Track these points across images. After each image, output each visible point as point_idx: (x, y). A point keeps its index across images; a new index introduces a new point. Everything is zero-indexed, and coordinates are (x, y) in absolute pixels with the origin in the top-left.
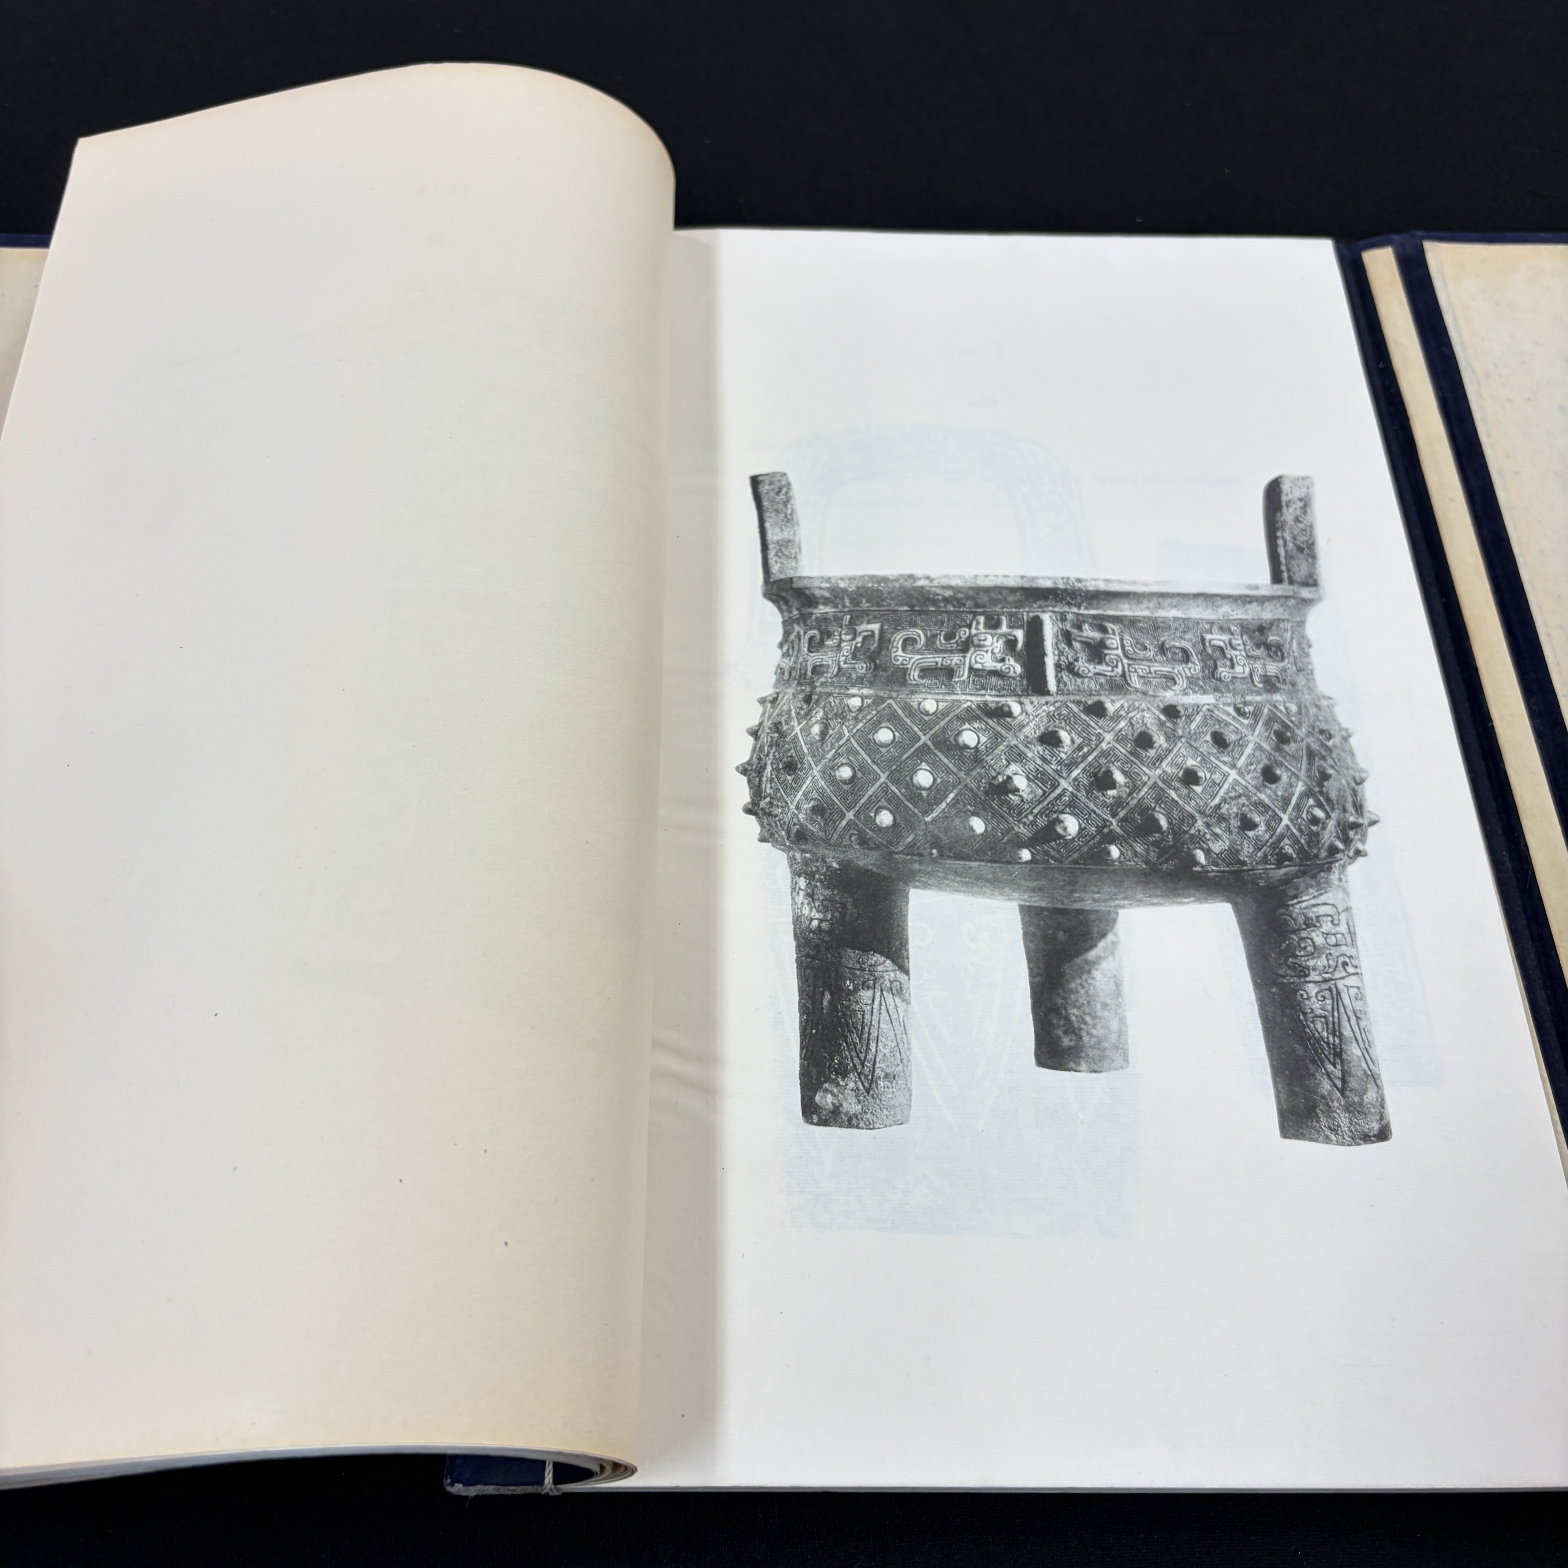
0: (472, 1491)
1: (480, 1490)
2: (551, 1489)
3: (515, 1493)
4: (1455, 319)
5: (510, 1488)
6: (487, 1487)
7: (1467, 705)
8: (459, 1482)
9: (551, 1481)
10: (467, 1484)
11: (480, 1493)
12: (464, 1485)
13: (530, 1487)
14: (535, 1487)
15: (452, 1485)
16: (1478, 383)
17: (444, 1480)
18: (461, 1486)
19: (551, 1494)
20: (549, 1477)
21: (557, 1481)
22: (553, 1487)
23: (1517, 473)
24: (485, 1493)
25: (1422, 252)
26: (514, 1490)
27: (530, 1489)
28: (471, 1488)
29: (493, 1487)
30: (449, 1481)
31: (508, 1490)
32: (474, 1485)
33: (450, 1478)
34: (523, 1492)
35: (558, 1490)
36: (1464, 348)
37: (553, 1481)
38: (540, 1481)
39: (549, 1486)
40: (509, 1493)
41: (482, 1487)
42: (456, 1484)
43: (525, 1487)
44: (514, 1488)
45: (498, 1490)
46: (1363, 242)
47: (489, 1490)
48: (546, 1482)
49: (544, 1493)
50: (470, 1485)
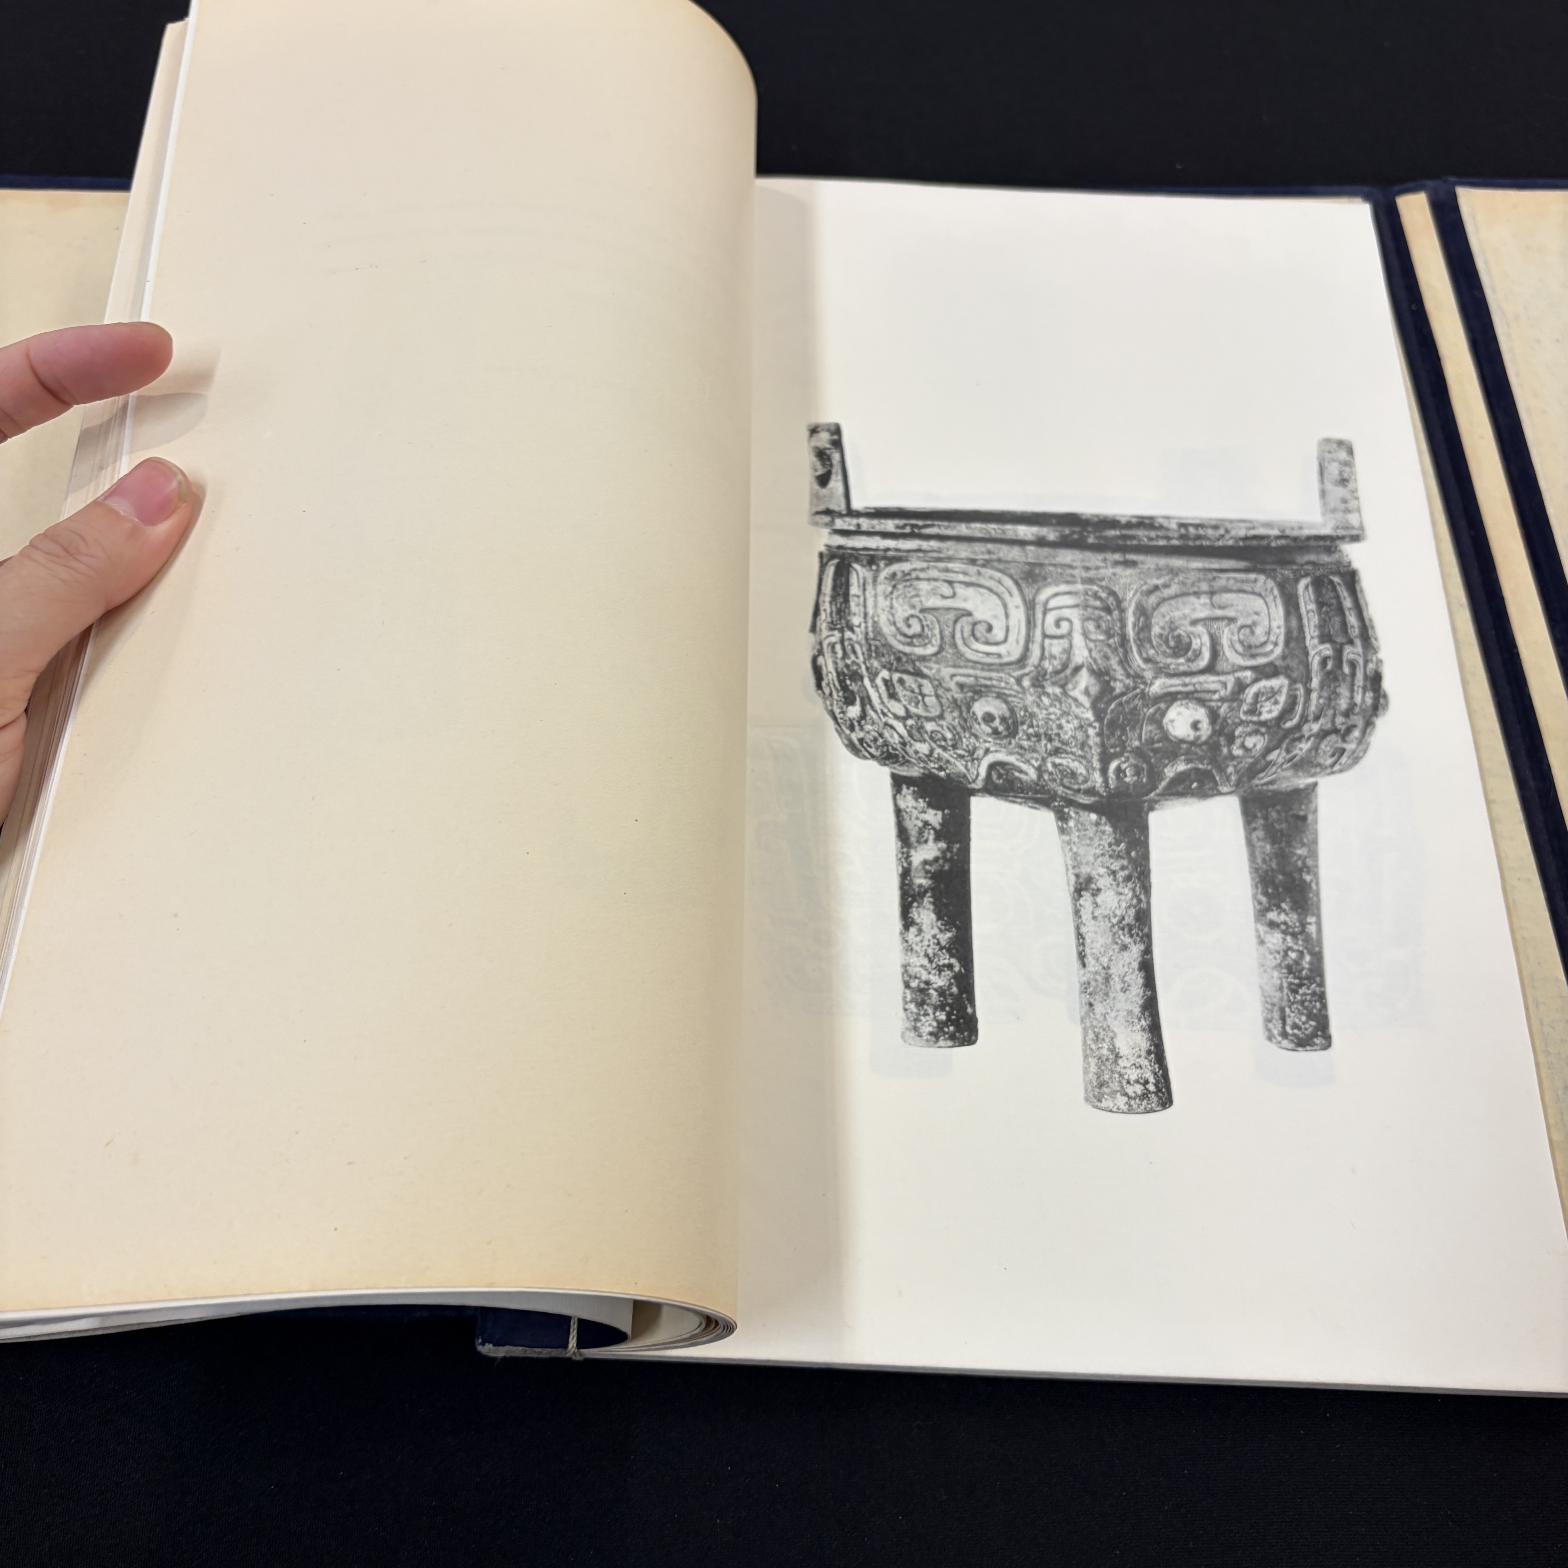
0: (500, 1352)
1: (507, 1352)
2: (574, 1353)
3: (541, 1355)
4: (1486, 262)
5: (537, 1350)
6: (515, 1348)
7: (1493, 632)
8: (489, 1342)
9: (575, 1345)
10: (496, 1344)
11: (508, 1355)
12: (494, 1345)
13: (555, 1350)
14: (560, 1350)
15: (483, 1344)
16: (1508, 324)
17: (476, 1340)
18: (491, 1346)
19: (574, 1357)
20: (573, 1342)
21: (581, 1345)
22: (576, 1351)
24: (513, 1355)
25: (1454, 197)
26: (540, 1353)
27: (555, 1353)
28: (501, 1348)
29: (520, 1348)
30: (480, 1341)
31: (534, 1352)
32: (503, 1345)
33: (482, 1338)
34: (548, 1356)
35: (581, 1355)
36: (1494, 291)
37: (577, 1345)
38: (565, 1345)
39: (573, 1350)
40: (535, 1356)
41: (510, 1348)
42: (487, 1344)
43: (550, 1350)
44: (540, 1350)
45: (525, 1351)
46: (1397, 188)
47: (517, 1351)
48: (570, 1345)
49: (567, 1355)
50: (499, 1345)
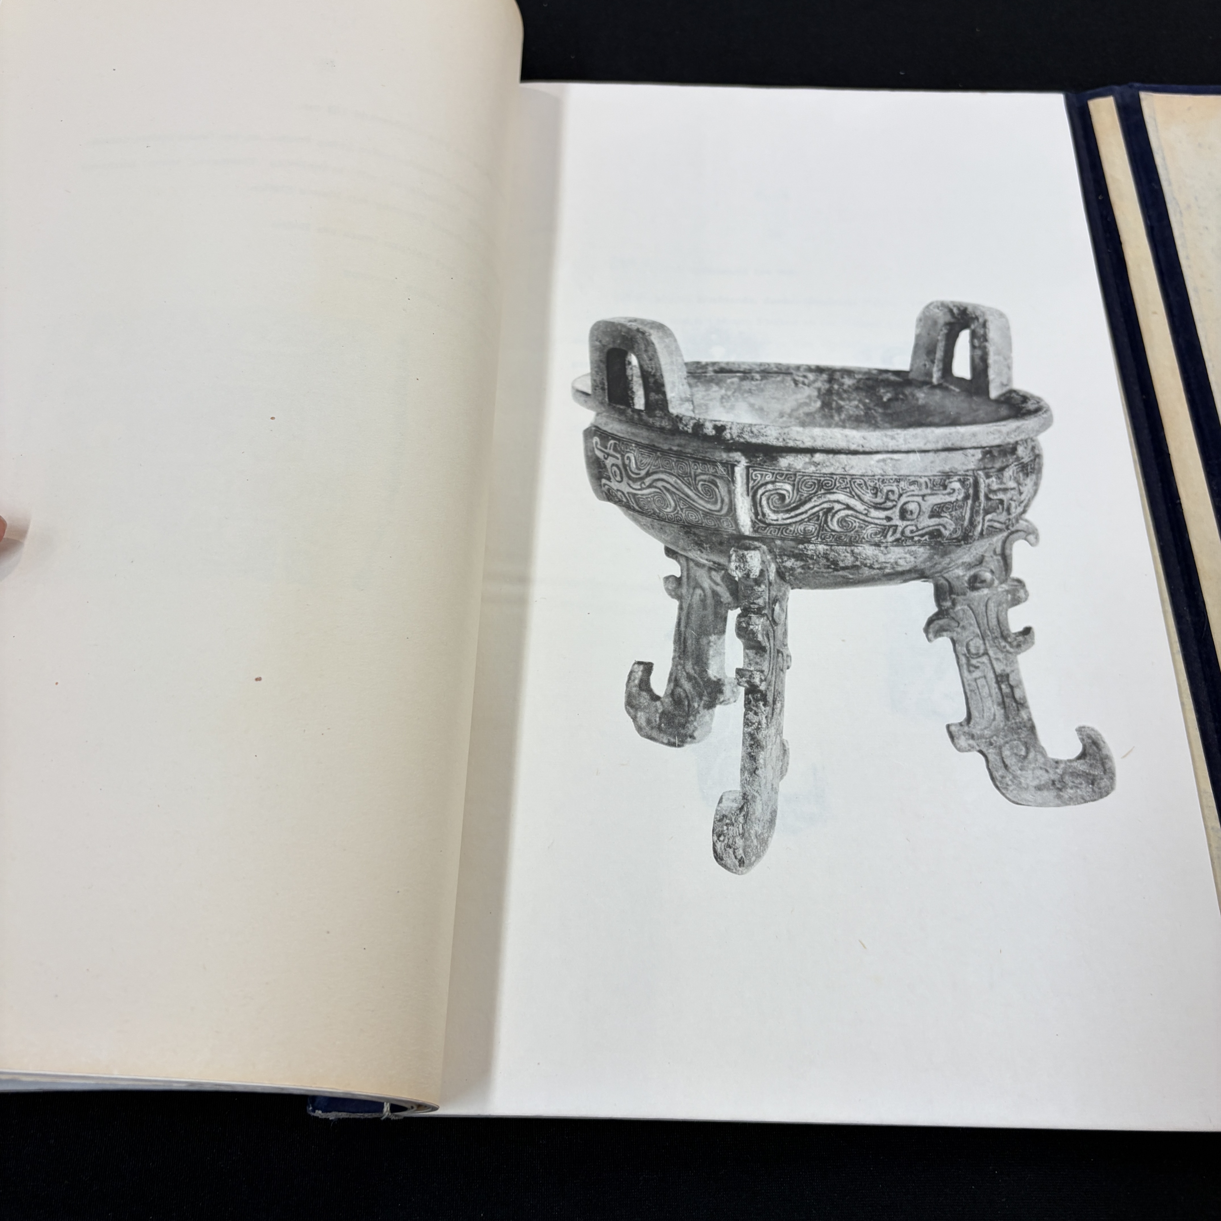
0: (330, 1116)
1: (336, 1115)
2: (389, 1116)
4: (1164, 159)
5: (358, 1114)
6: (340, 1113)
7: (1160, 485)
8: (319, 1109)
10: (326, 1111)
11: (337, 1117)
12: (322, 1112)
14: (376, 1114)
15: (314, 1111)
16: (1181, 213)
17: (307, 1107)
18: (320, 1112)
19: (389, 1119)
20: (387, 1110)
22: (390, 1114)
23: (1210, 290)
24: (341, 1117)
25: (1138, 101)
26: (362, 1116)
27: (373, 1115)
28: (329, 1114)
29: (345, 1114)
30: (311, 1108)
32: (331, 1112)
33: (312, 1106)
34: (368, 1117)
35: (393, 1116)
36: (1170, 184)
37: (390, 1111)
38: (381, 1112)
39: (387, 1114)
40: (358, 1117)
41: (337, 1113)
42: (317, 1111)
43: (368, 1114)
44: (361, 1114)
45: (349, 1115)
46: (1089, 92)
48: (385, 1112)
49: (384, 1118)
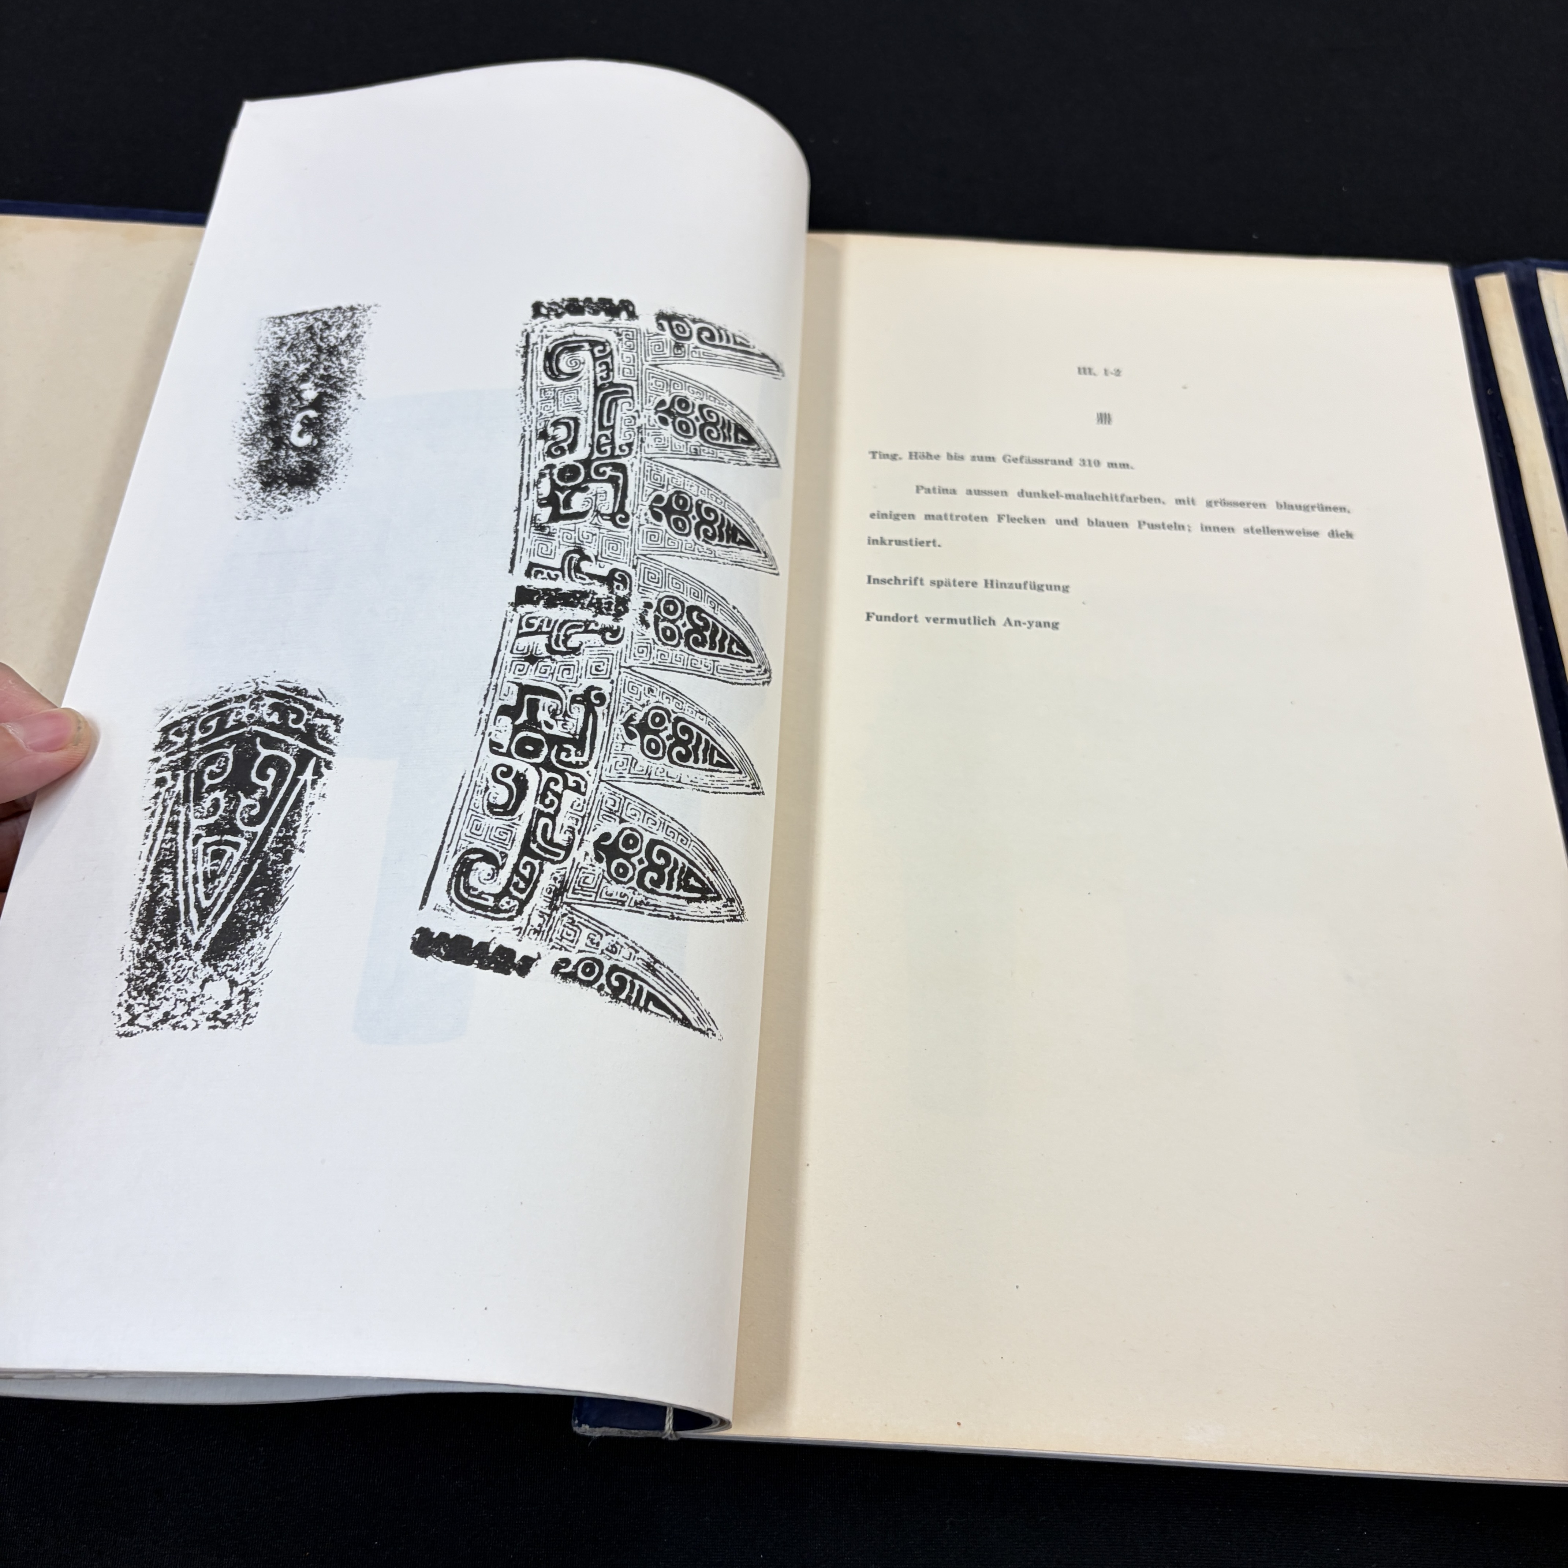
0: (598, 1432)
1: (603, 1432)
2: (671, 1435)
3: (636, 1436)
5: (633, 1431)
6: (611, 1429)
8: (586, 1423)
9: (671, 1427)
10: (593, 1425)
11: (604, 1435)
12: (590, 1427)
13: (652, 1432)
14: (656, 1432)
15: (580, 1425)
17: (572, 1421)
18: (587, 1427)
19: (670, 1439)
20: (669, 1424)
21: (677, 1427)
22: (673, 1432)
24: (609, 1434)
25: (1535, 280)
26: (635, 1434)
27: (651, 1434)
28: (597, 1429)
29: (617, 1429)
30: (577, 1422)
31: (631, 1433)
32: (599, 1427)
33: (578, 1419)
34: (643, 1436)
35: (676, 1436)
37: (673, 1427)
38: (662, 1427)
39: (670, 1432)
40: (630, 1436)
41: (607, 1429)
42: (583, 1425)
43: (646, 1432)
44: (636, 1431)
45: (621, 1432)
46: (1476, 267)
47: (614, 1432)
48: (667, 1427)
49: (664, 1437)
50: (596, 1427)
